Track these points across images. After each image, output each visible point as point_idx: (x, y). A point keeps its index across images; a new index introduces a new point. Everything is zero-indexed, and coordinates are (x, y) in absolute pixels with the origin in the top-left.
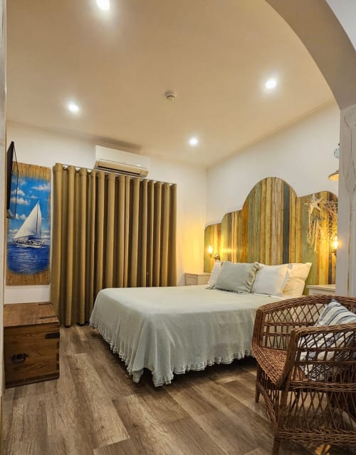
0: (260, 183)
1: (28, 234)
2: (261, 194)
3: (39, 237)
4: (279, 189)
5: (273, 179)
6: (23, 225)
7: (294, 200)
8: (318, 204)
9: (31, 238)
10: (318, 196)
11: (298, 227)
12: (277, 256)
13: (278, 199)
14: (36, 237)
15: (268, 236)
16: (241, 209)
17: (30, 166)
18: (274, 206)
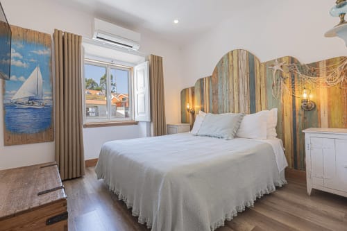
0: (228, 55)
1: (28, 95)
2: (229, 62)
3: (40, 98)
4: (245, 58)
5: (239, 51)
6: (23, 86)
7: (258, 66)
8: (281, 67)
9: (31, 99)
10: (280, 60)
11: (263, 85)
12: (245, 108)
13: (244, 65)
14: (37, 98)
15: (236, 93)
16: (211, 75)
17: (27, 30)
18: (240, 71)
